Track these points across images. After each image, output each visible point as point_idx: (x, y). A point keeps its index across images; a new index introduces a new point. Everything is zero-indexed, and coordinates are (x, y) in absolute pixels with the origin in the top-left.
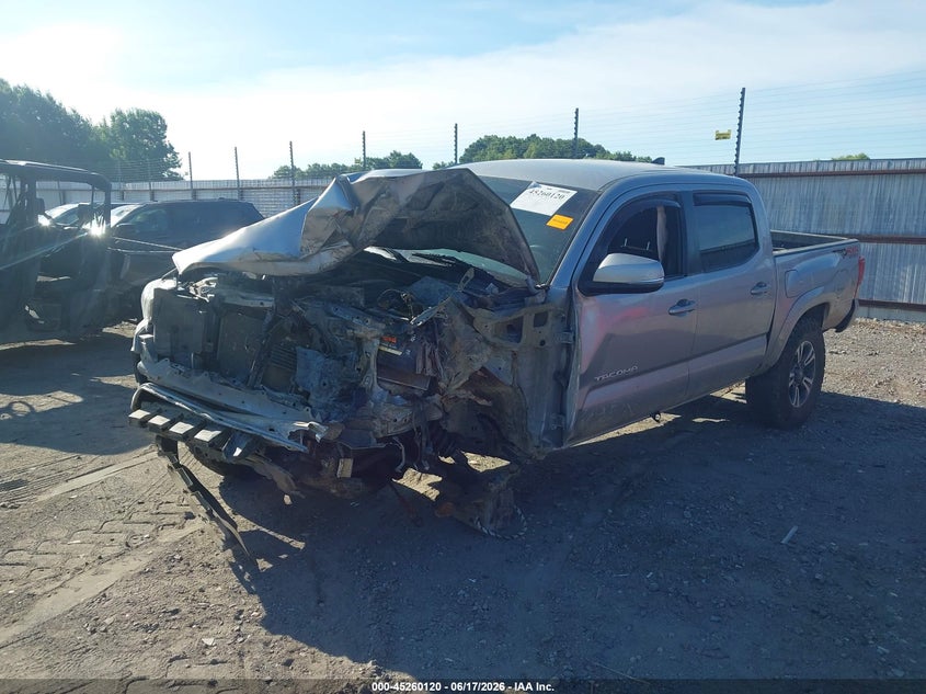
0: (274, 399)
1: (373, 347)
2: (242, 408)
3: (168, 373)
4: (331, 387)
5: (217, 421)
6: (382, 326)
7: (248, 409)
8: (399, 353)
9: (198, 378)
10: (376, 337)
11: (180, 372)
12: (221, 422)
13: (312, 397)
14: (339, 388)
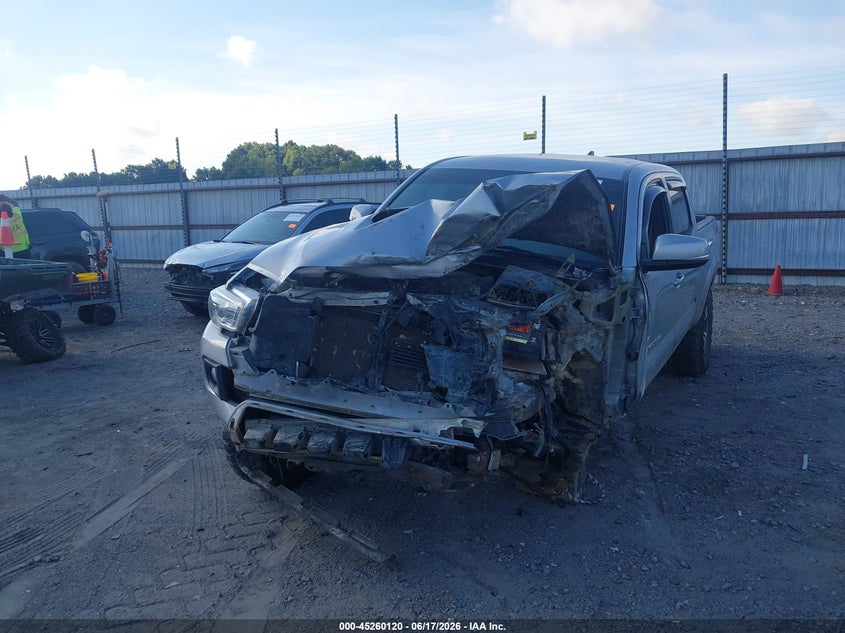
0: (405, 399)
1: (500, 337)
2: (372, 412)
3: (278, 385)
4: (465, 380)
5: (359, 429)
6: (509, 317)
7: (380, 413)
8: (525, 342)
9: (317, 387)
10: (504, 327)
11: (293, 383)
12: (362, 430)
13: (450, 392)
14: (471, 380)
